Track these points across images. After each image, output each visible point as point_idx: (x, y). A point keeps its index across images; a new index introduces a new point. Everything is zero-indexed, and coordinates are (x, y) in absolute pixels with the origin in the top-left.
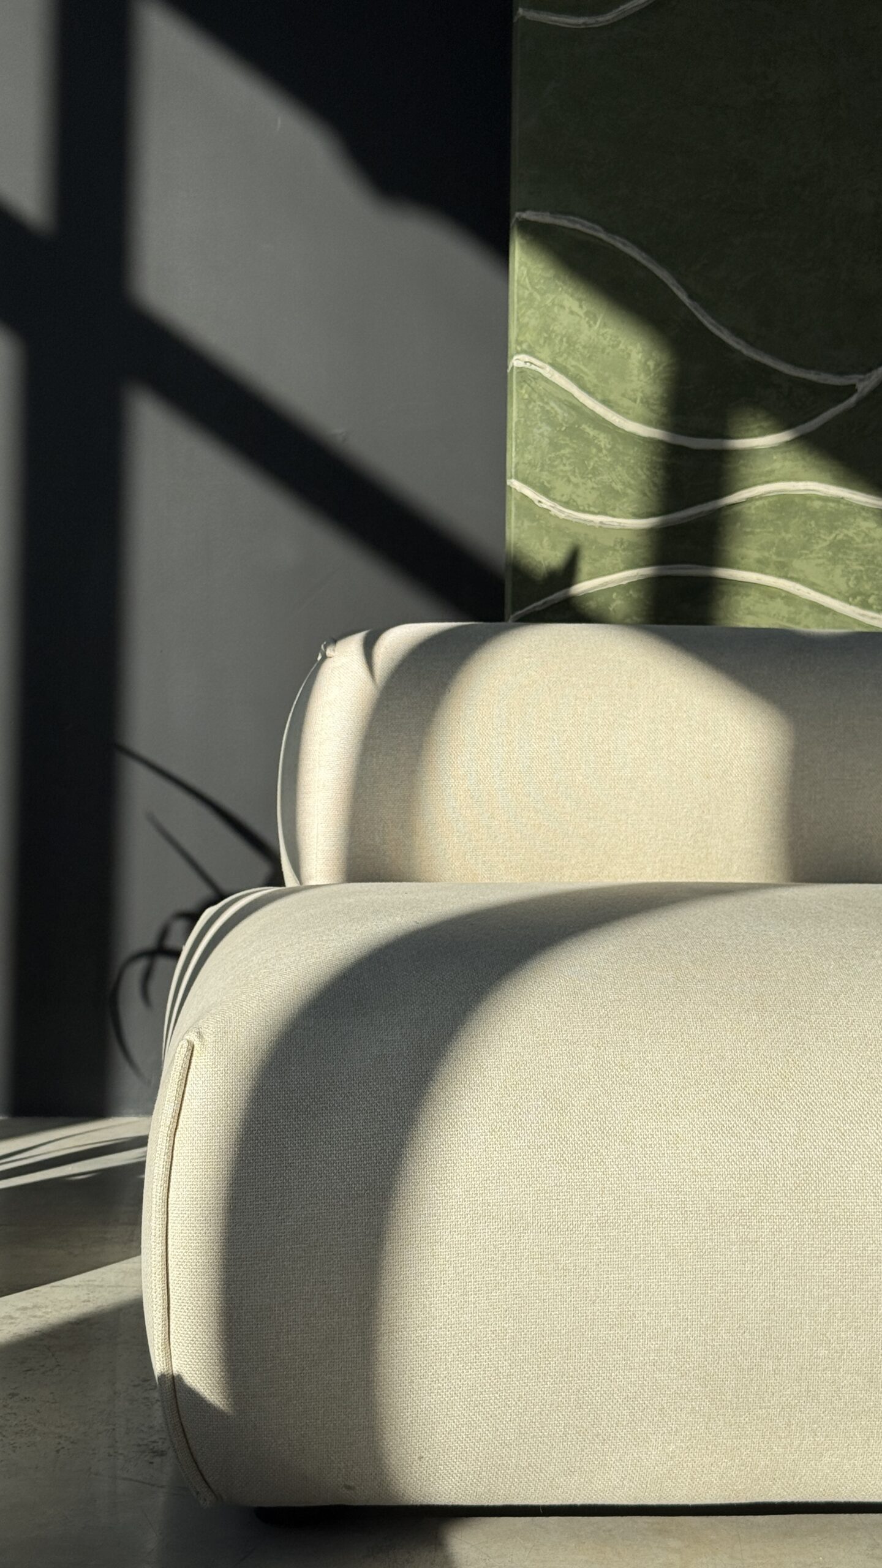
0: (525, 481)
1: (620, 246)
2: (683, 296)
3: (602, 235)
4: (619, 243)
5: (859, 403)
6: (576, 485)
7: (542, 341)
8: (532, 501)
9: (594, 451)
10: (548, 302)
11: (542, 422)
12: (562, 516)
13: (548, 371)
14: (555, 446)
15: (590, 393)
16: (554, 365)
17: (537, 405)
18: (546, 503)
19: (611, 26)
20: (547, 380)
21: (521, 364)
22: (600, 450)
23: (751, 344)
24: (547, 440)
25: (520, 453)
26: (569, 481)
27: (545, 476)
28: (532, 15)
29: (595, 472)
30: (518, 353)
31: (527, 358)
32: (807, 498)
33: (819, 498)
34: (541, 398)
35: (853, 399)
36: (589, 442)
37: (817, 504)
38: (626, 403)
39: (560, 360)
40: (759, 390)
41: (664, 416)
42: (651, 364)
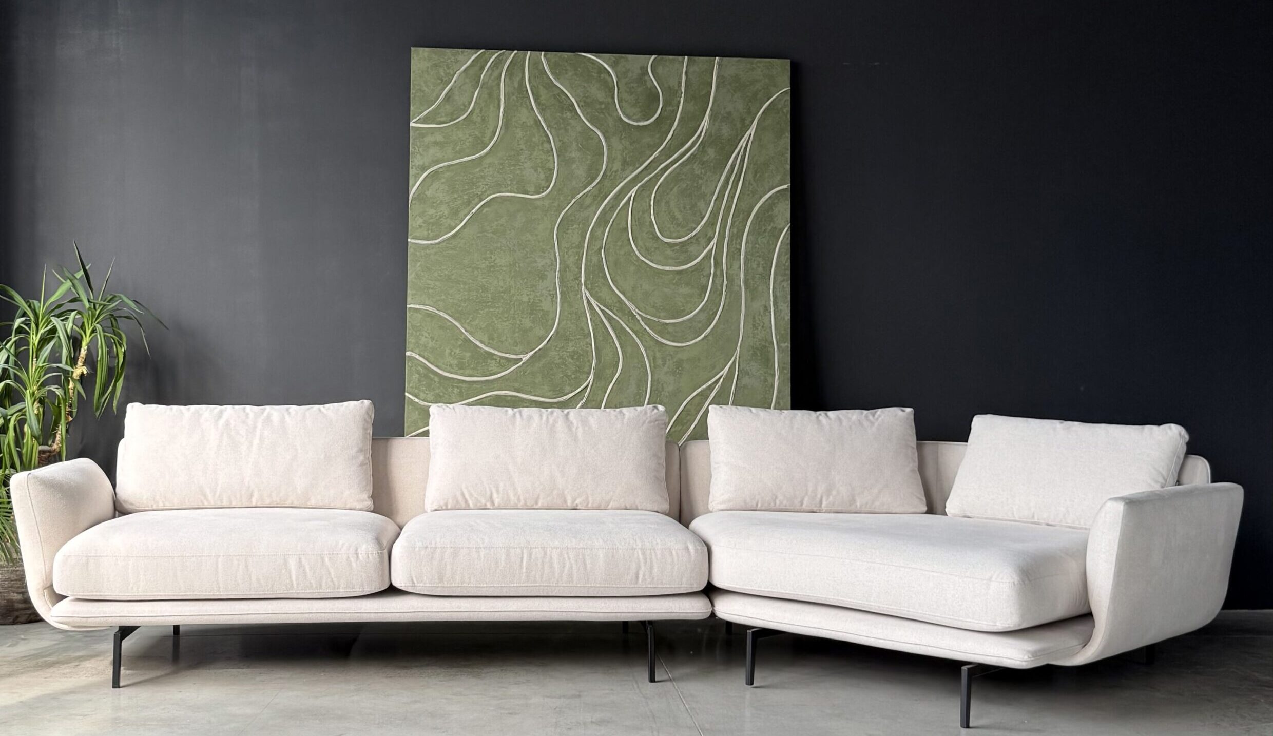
0: (409, 393)
1: (442, 315)
2: (463, 331)
3: (436, 312)
4: (441, 314)
5: (523, 364)
6: (427, 394)
7: (416, 347)
8: (412, 400)
9: (433, 382)
10: (418, 334)
11: (416, 373)
12: (422, 404)
13: (417, 357)
14: (420, 381)
15: (432, 364)
16: (420, 355)
17: (413, 369)
18: (417, 400)
19: (439, 243)
20: (417, 359)
21: (409, 355)
22: (435, 382)
23: (487, 346)
24: (417, 379)
25: (409, 384)
26: (425, 393)
27: (416, 391)
28: (413, 241)
29: (434, 390)
30: (408, 351)
31: (411, 353)
32: (506, 396)
33: (510, 396)
34: (415, 366)
35: (521, 363)
36: (432, 380)
37: (509, 398)
38: (444, 366)
39: (422, 353)
40: (489, 361)
41: (457, 370)
42: (453, 353)
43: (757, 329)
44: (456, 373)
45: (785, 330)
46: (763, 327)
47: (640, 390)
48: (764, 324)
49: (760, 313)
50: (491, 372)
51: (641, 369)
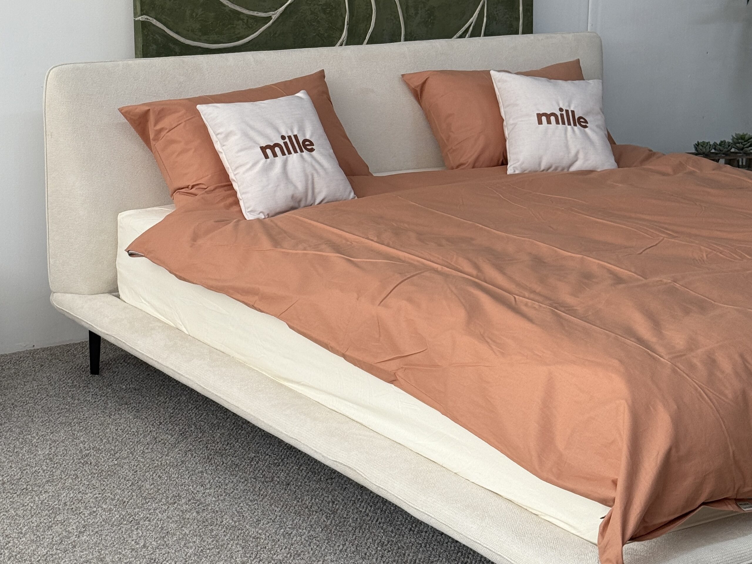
5: (273, 23)
7: (152, 9)
11: (153, 44)
13: (154, 22)
15: (171, 29)
16: (156, 19)
17: (150, 38)
20: (154, 25)
23: (232, 3)
30: (142, 15)
31: (146, 17)
35: (271, 22)
38: (185, 32)
39: (159, 16)
40: (236, 22)
41: (200, 36)
42: (194, 14)
44: (199, 40)
50: (239, 36)
51: (394, 21)
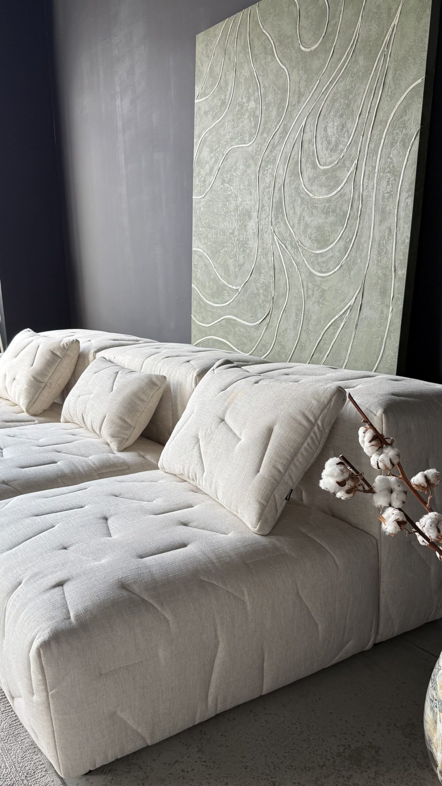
1: (205, 255)
3: (203, 253)
9: (202, 307)
10: (196, 270)
14: (197, 307)
21: (193, 287)
24: (196, 305)
25: (193, 309)
34: (195, 295)
36: (201, 305)
43: (381, 255)
45: (403, 255)
46: (385, 253)
47: (297, 318)
48: (387, 250)
49: (385, 238)
